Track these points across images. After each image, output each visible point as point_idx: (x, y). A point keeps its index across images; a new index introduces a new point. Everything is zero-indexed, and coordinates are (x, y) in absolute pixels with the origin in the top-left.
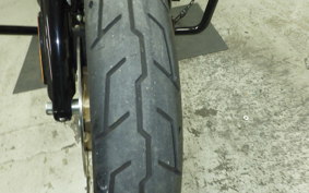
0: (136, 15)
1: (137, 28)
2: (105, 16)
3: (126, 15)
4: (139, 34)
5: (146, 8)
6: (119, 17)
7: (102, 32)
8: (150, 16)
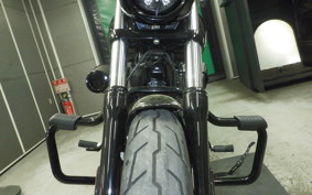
0: (157, 170)
1: (158, 181)
2: (135, 172)
3: (150, 171)
4: (158, 186)
5: (166, 165)
6: (145, 172)
7: (131, 184)
8: (169, 171)
